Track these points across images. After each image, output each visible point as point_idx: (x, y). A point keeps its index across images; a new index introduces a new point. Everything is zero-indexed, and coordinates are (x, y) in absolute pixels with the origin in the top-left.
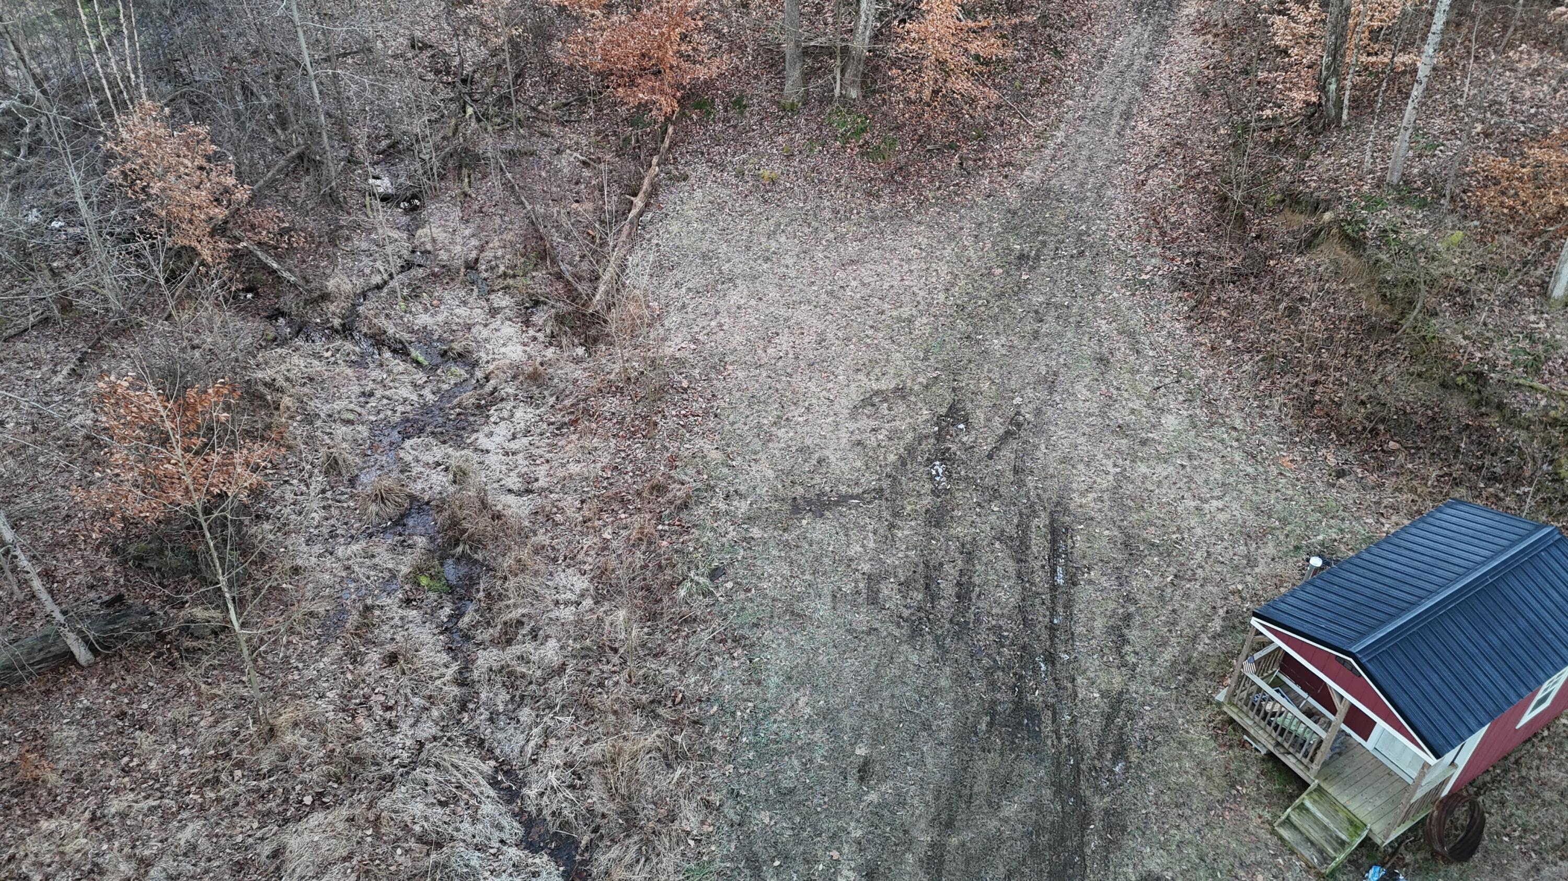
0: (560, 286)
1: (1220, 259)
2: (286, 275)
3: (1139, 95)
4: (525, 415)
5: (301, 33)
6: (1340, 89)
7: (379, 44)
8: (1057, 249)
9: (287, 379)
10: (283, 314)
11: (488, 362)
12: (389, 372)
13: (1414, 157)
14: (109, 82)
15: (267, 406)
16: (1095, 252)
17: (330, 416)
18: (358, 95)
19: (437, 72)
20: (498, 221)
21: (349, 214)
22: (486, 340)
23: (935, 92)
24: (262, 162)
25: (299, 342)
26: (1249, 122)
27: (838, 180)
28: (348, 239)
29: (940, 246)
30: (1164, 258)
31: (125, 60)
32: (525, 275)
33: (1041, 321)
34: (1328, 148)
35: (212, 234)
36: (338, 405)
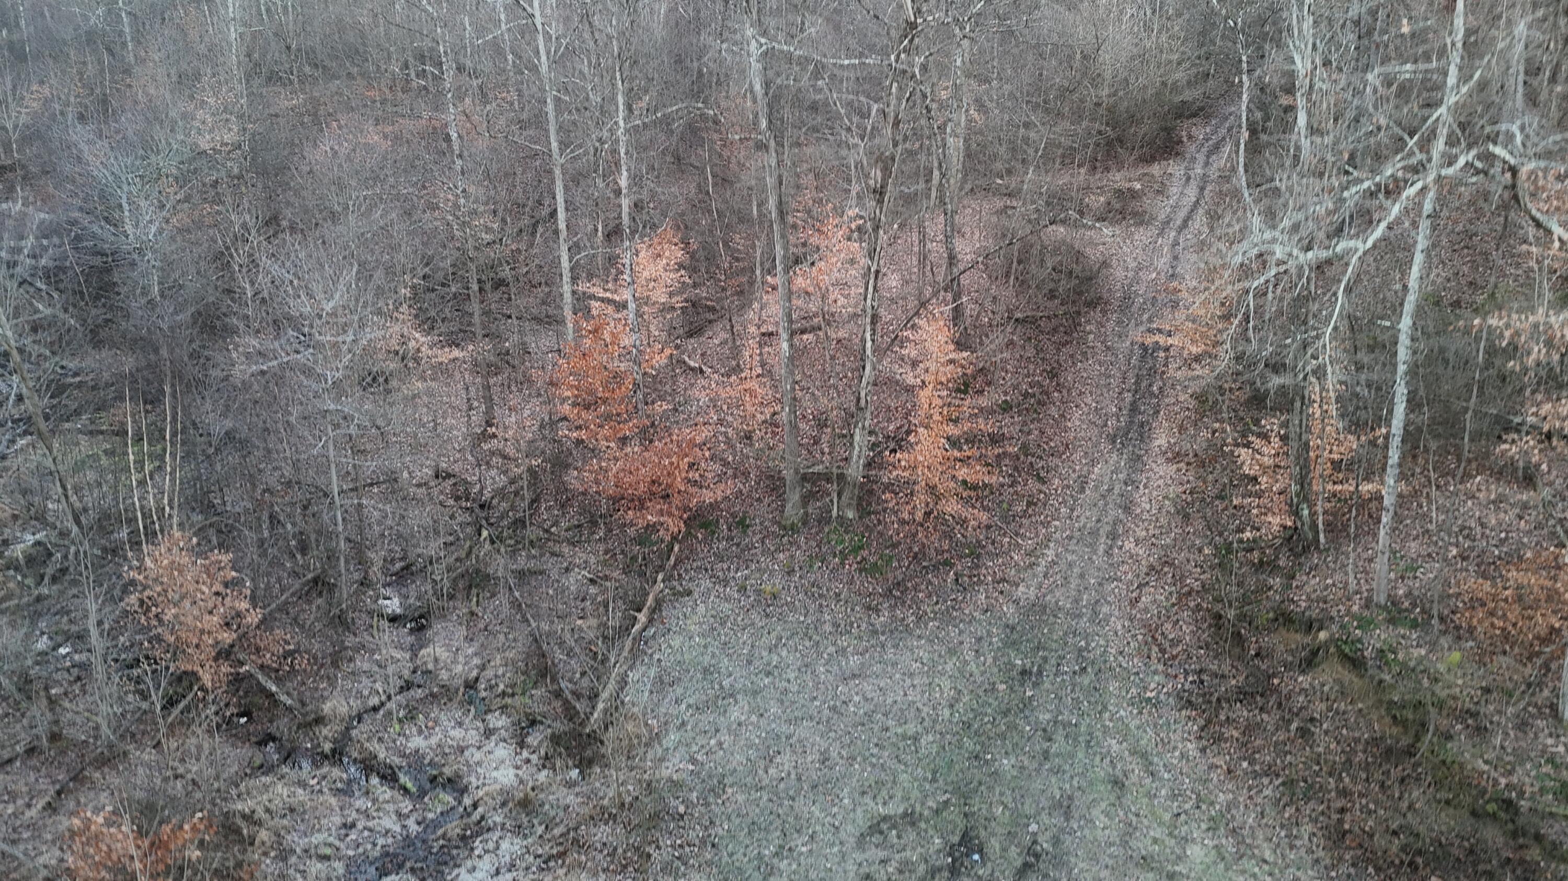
0: (558, 704)
1: (1223, 676)
2: (283, 698)
3: (1122, 516)
4: (510, 846)
5: (333, 466)
6: (1313, 514)
7: (405, 475)
8: (1059, 665)
9: (267, 810)
10: (274, 739)
11: (478, 788)
12: (375, 801)
13: (1396, 580)
14: (143, 514)
15: (242, 841)
16: (1097, 668)
17: (306, 851)
18: (379, 523)
19: (457, 499)
20: (501, 637)
21: (355, 635)
22: (479, 764)
23: (927, 514)
24: (277, 586)
25: (285, 769)
26: (1231, 543)
27: (837, 595)
28: (351, 660)
29: (942, 661)
30: (1167, 675)
31: (163, 493)
32: (523, 694)
33: (1050, 740)
34: (1311, 569)
35: (216, 659)
36: (317, 838)
